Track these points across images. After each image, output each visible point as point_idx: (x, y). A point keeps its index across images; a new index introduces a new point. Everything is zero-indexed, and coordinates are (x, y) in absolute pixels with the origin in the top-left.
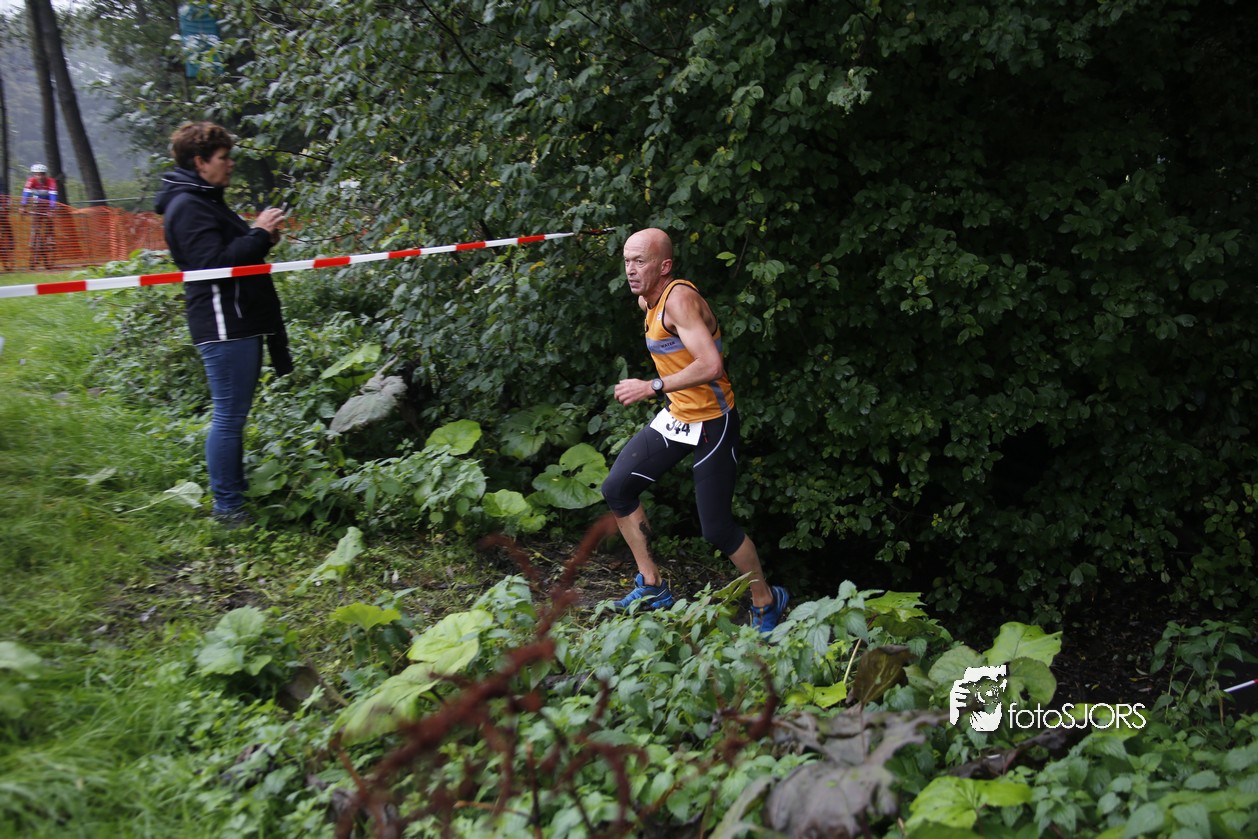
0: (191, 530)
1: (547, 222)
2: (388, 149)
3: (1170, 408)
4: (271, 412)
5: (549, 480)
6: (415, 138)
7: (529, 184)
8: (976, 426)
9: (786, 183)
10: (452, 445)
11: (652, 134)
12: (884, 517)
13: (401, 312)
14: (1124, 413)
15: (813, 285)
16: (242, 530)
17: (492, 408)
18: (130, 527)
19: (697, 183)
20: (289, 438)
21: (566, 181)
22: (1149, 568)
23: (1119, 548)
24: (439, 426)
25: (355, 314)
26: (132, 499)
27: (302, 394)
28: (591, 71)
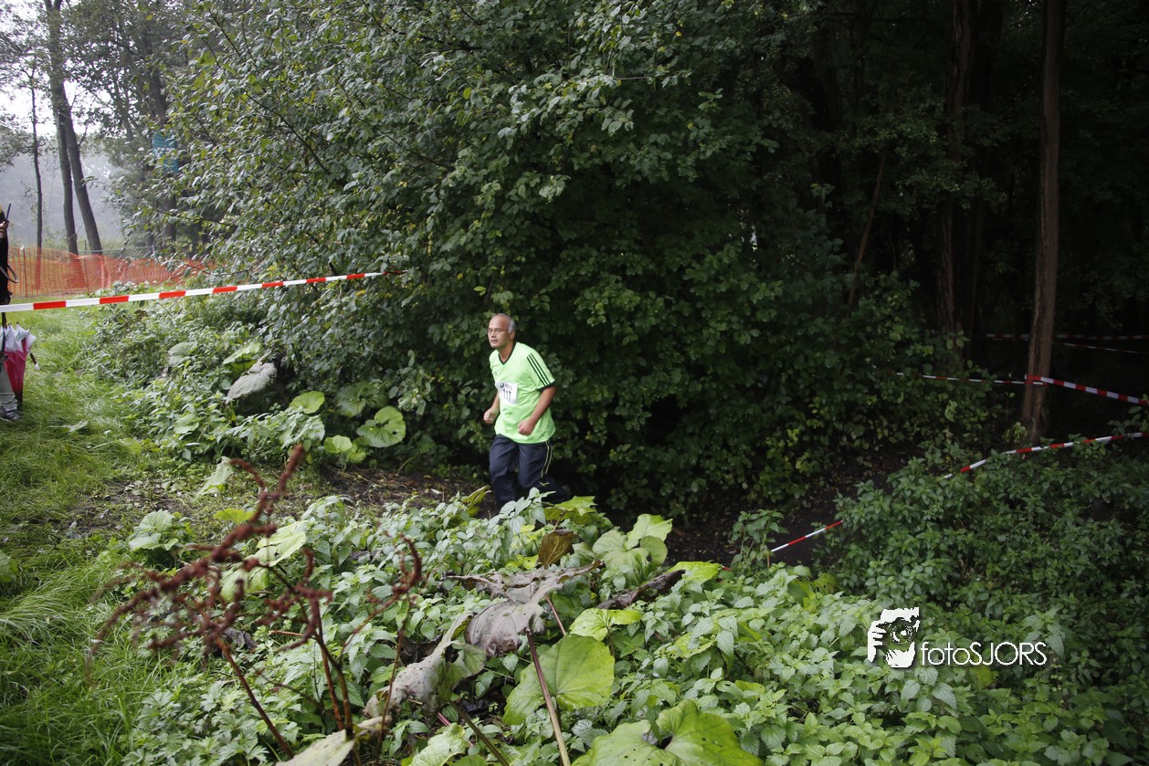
1: (367, 266)
3: (748, 385)
4: (190, 385)
5: (367, 429)
6: (287, 213)
7: (356, 242)
8: (634, 396)
9: (518, 244)
10: (305, 407)
11: (432, 212)
12: (579, 452)
13: (274, 321)
14: (721, 388)
15: (533, 308)
17: (333, 384)
18: (96, 459)
20: (200, 401)
22: (736, 481)
23: (720, 469)
24: (298, 395)
25: (245, 323)
26: (97, 440)
27: (210, 374)
28: (393, 171)
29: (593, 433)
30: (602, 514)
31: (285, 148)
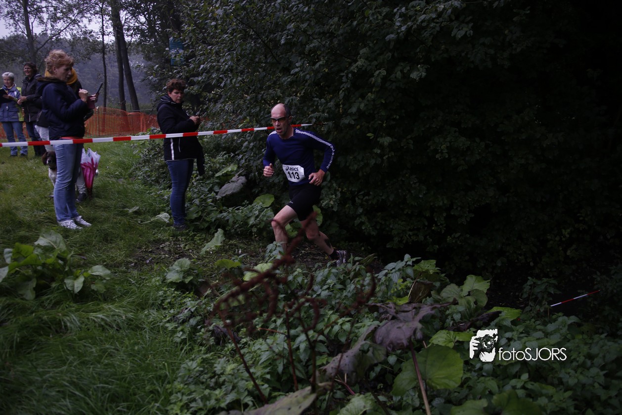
0: (165, 231)
1: (303, 119)
2: (243, 91)
3: (537, 200)
4: (196, 188)
6: (254, 87)
7: (296, 105)
8: (463, 203)
9: (394, 108)
10: (263, 204)
11: (343, 87)
12: (428, 237)
13: (246, 152)
14: (519, 201)
15: (403, 147)
16: (184, 232)
17: (279, 190)
18: (143, 229)
19: (359, 106)
20: (202, 198)
21: (310, 104)
22: (526, 260)
23: (515, 253)
24: (259, 196)
25: (228, 153)
26: (144, 219)
27: (207, 182)
28: (321, 63)
29: (437, 225)
30: (443, 275)
31: (254, 48)
